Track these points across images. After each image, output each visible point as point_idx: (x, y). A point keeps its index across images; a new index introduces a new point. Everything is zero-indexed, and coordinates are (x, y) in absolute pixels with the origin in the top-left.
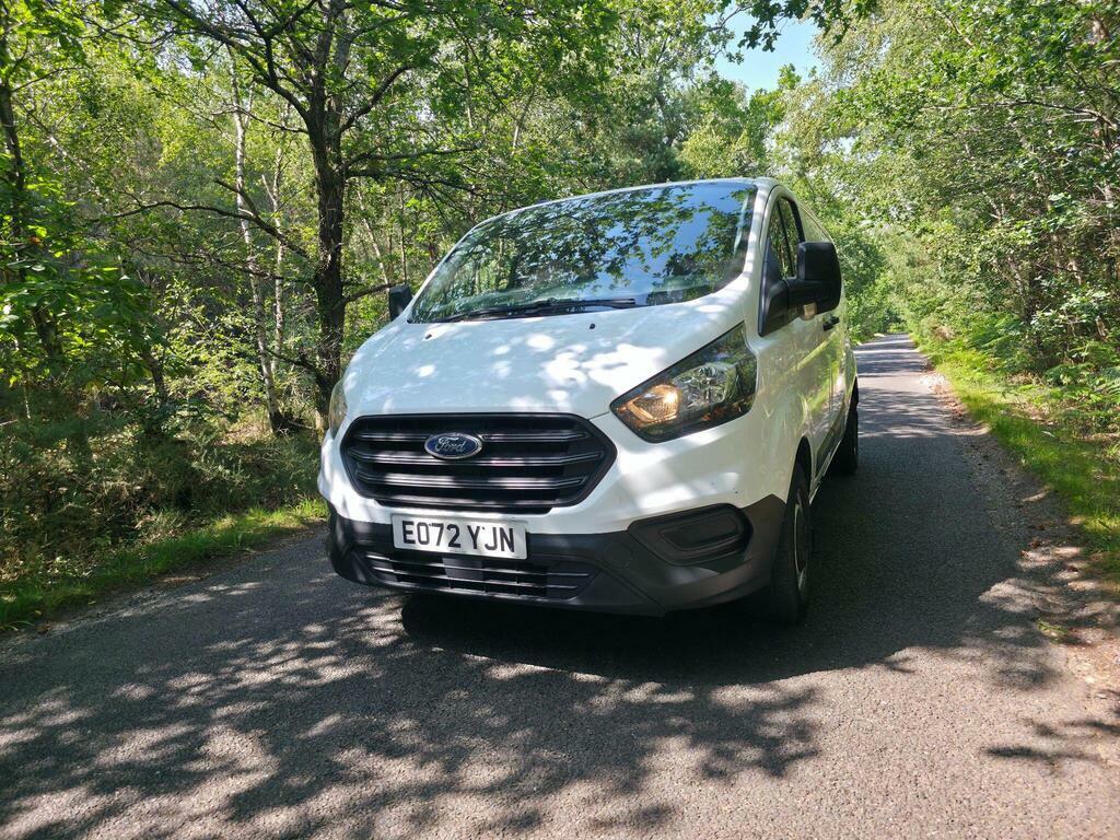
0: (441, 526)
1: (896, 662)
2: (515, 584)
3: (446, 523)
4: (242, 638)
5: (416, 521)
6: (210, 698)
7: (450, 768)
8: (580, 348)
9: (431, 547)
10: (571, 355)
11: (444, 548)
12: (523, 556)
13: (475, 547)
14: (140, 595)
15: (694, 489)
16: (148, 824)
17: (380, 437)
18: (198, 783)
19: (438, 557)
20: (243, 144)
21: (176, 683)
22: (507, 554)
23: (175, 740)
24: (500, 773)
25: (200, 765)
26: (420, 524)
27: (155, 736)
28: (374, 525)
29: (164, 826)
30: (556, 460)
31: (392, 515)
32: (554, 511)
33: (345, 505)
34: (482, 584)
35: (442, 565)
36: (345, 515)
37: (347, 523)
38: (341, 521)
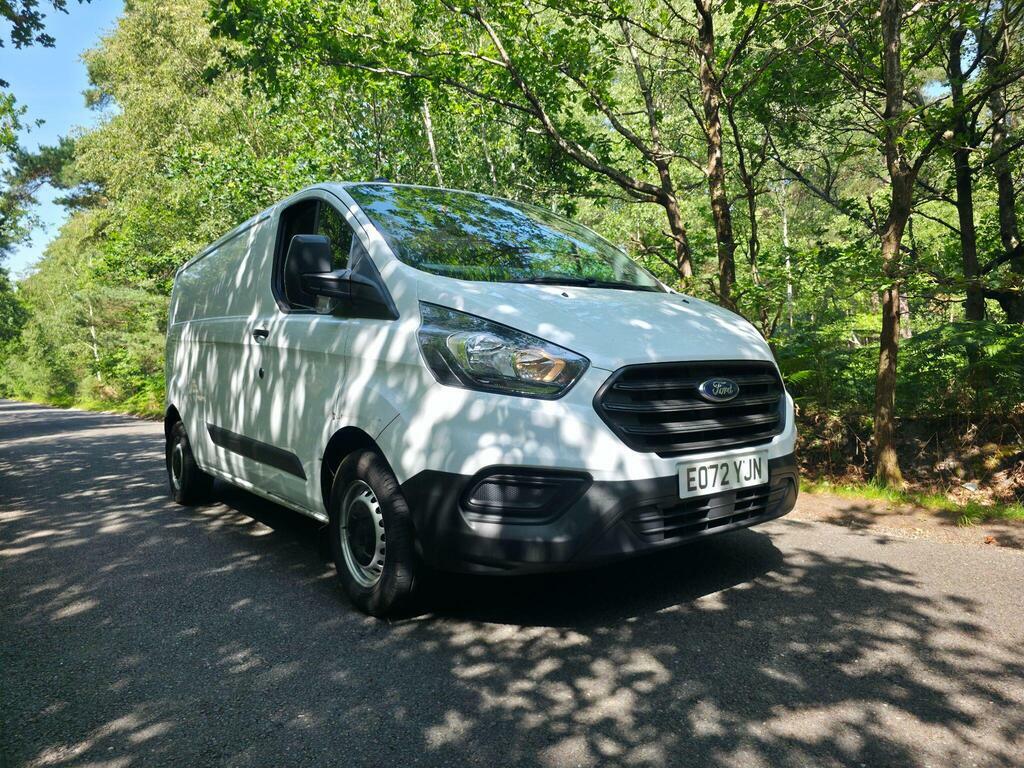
0: (716, 466)
2: (750, 509)
3: (719, 463)
5: (698, 466)
9: (708, 490)
11: (718, 488)
12: (766, 480)
19: (708, 499)
22: (757, 481)
26: (700, 469)
32: (775, 439)
33: (621, 466)
34: (729, 518)
35: (708, 507)
36: (619, 478)
37: (622, 487)
38: (608, 487)
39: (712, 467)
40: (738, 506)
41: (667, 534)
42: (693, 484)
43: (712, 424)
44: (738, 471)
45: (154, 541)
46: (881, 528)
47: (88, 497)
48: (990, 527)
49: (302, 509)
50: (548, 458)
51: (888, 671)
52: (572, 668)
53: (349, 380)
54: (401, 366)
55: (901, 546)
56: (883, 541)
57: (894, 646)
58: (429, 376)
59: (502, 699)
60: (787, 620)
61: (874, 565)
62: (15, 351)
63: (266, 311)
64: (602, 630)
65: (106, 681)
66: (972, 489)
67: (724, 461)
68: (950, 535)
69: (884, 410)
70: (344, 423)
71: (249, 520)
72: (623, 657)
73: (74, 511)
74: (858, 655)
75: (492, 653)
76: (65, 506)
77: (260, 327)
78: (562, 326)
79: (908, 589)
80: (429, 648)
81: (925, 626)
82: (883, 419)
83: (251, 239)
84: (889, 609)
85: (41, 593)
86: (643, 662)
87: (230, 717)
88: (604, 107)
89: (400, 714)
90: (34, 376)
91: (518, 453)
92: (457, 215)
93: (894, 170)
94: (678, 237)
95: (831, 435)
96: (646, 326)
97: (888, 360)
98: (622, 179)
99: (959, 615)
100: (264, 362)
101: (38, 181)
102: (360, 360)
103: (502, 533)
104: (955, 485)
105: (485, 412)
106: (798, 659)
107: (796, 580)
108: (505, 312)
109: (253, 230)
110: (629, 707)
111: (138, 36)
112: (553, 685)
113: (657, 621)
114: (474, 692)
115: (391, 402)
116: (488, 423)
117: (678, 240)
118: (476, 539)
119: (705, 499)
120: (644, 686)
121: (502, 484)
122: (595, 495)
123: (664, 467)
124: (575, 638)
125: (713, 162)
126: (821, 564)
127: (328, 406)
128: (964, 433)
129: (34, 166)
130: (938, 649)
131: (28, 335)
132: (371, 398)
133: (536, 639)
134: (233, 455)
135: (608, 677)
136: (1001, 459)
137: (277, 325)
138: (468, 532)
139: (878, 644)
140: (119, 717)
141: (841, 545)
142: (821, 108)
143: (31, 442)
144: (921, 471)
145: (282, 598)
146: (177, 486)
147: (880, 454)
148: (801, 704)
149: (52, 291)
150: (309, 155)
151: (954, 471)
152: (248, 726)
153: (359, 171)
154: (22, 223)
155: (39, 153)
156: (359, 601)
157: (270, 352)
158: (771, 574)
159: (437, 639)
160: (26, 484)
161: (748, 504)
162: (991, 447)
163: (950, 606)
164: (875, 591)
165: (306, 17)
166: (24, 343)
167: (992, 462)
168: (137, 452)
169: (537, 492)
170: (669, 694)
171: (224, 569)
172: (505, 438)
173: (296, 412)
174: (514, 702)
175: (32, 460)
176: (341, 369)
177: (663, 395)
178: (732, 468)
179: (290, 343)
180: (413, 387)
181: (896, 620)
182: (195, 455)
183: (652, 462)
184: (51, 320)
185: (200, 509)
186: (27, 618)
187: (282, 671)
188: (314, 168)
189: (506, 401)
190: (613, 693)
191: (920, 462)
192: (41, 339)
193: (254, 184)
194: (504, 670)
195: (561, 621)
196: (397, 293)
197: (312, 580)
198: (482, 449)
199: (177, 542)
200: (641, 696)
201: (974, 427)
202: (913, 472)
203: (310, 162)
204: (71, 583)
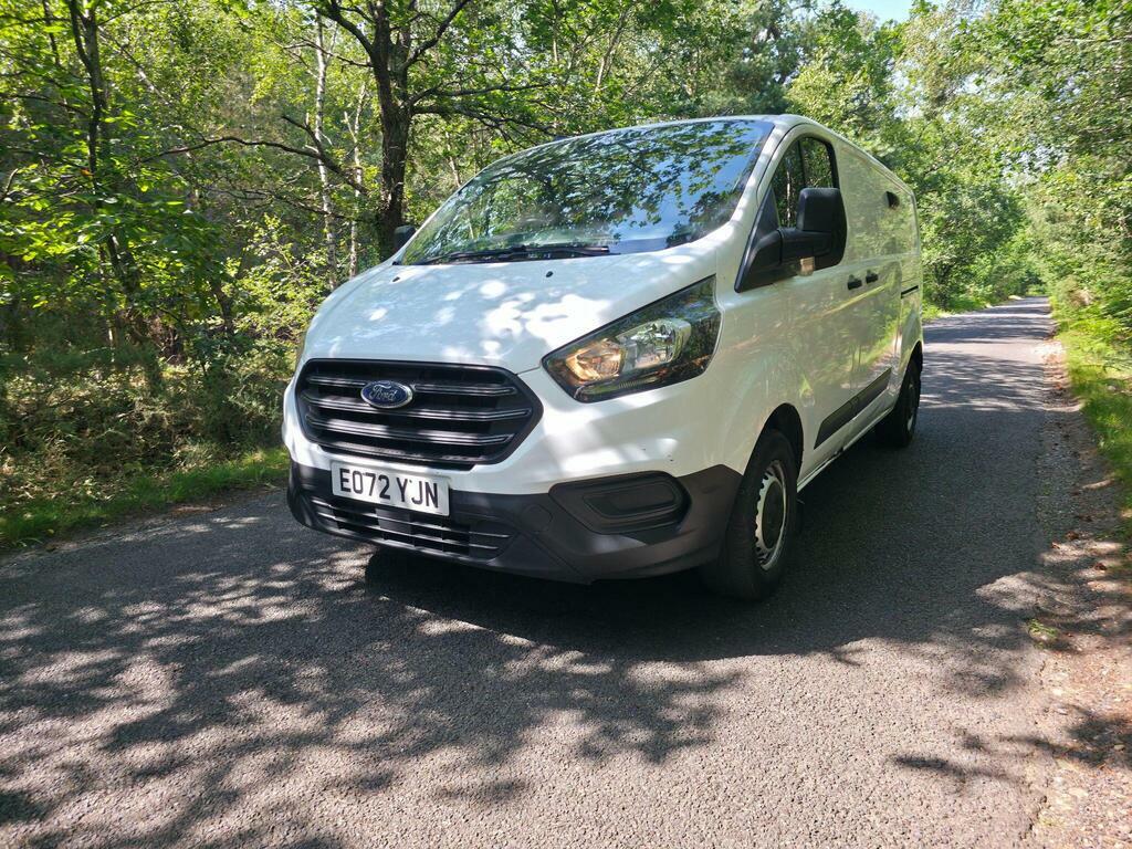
0: (373, 475)
1: (845, 653)
2: (440, 540)
3: (378, 473)
4: (212, 571)
5: (351, 469)
6: (151, 628)
7: (333, 720)
8: (527, 297)
9: (364, 497)
10: (516, 304)
11: (376, 499)
12: (446, 513)
13: (403, 500)
14: (153, 521)
15: (624, 454)
16: (31, 744)
17: (325, 381)
18: (95, 709)
19: (372, 507)
20: (323, 80)
21: (129, 610)
22: (431, 509)
23: (98, 665)
24: (378, 730)
25: (108, 693)
26: (355, 473)
27: (82, 659)
28: (316, 471)
29: (43, 749)
30: (484, 416)
31: (332, 461)
32: (477, 468)
35: (374, 516)
39: (368, 475)
42: (346, 485)
44: (403, 489)
67: (384, 473)
161: (436, 533)
178: (393, 484)
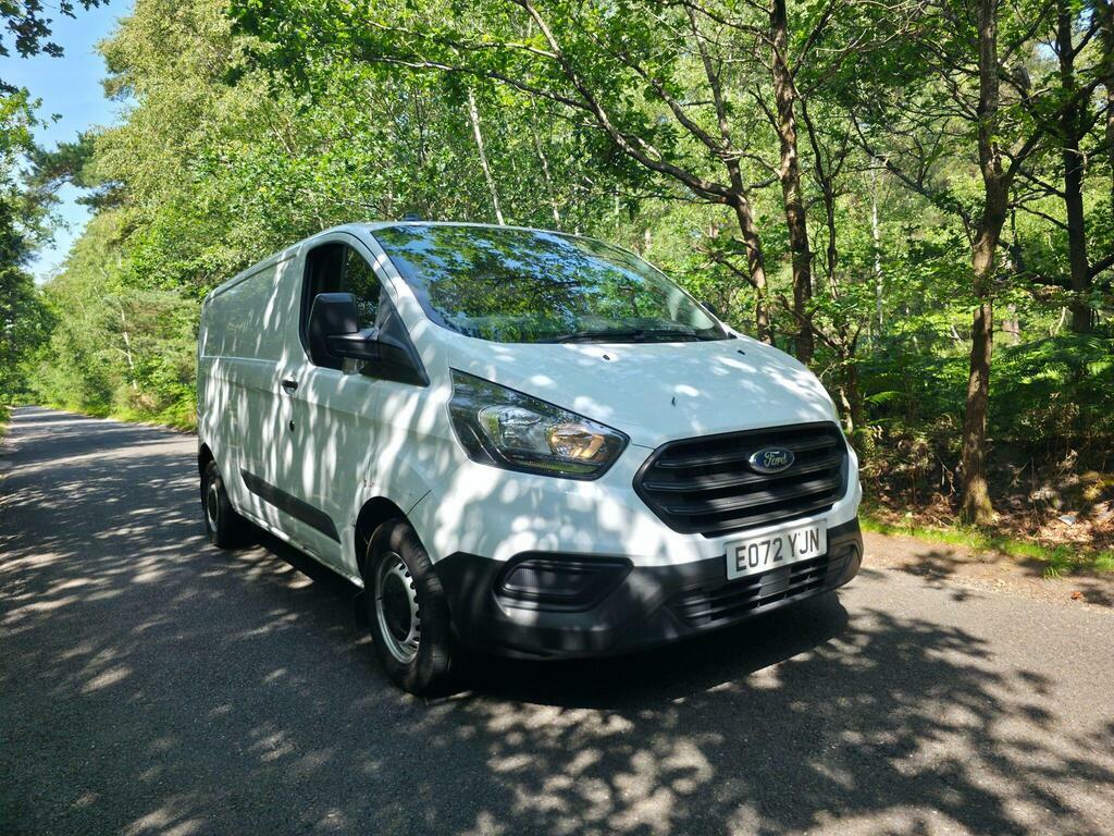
0: (768, 543)
2: (807, 582)
5: (747, 544)
9: (759, 568)
11: (770, 565)
12: (825, 551)
13: (793, 555)
22: (814, 554)
26: (752, 546)
31: (726, 544)
32: (835, 505)
33: (663, 551)
34: (783, 593)
35: (759, 585)
36: (662, 563)
37: (664, 572)
38: (651, 573)
39: (763, 543)
40: (793, 581)
41: (714, 617)
42: (742, 564)
43: (764, 497)
44: (793, 545)
45: (188, 594)
46: (960, 580)
47: (123, 536)
48: (1078, 580)
49: (338, 571)
50: (585, 543)
51: (943, 769)
52: (613, 762)
53: (380, 446)
54: (431, 439)
55: (979, 604)
56: (960, 597)
57: (954, 737)
58: (460, 452)
59: (536, 799)
60: (843, 702)
61: (945, 630)
62: (45, 358)
63: (294, 361)
64: (647, 714)
65: (137, 769)
66: (1069, 523)
67: (777, 536)
68: (1035, 587)
69: (973, 437)
70: (375, 493)
71: (288, 567)
72: (666, 748)
73: (109, 555)
74: (914, 747)
75: (531, 741)
76: (100, 548)
77: (289, 378)
78: (600, 401)
79: (978, 662)
80: (465, 735)
81: (990, 710)
82: (972, 446)
83: (278, 277)
84: (954, 689)
85: (73, 658)
86: (688, 756)
87: (260, 814)
88: (667, 98)
89: (431, 815)
90: (67, 383)
91: (553, 539)
92: (501, 251)
93: (988, 171)
94: (750, 242)
95: (916, 460)
96: (692, 392)
97: (978, 383)
98: (688, 178)
99: (1028, 696)
100: (294, 414)
101: (59, 181)
102: (390, 428)
103: (538, 621)
104: (1051, 517)
105: (520, 492)
106: (850, 750)
107: (859, 650)
108: (540, 384)
109: (280, 267)
110: (666, 811)
111: (156, 24)
112: (590, 783)
113: (706, 703)
114: (508, 790)
115: (423, 477)
116: (521, 506)
117: (750, 247)
118: (511, 625)
119: (756, 578)
120: (684, 785)
121: (538, 570)
122: (636, 582)
123: (710, 547)
124: (619, 724)
125: (787, 164)
126: (888, 628)
127: (360, 470)
128: (1062, 459)
129: (53, 166)
130: (999, 741)
131: (58, 341)
132: (403, 470)
133: (577, 724)
134: (268, 505)
135: (648, 773)
136: (1102, 489)
137: (306, 377)
138: (501, 618)
139: (937, 733)
140: (149, 813)
141: (912, 601)
142: (912, 90)
143: (64, 464)
144: (1014, 501)
145: (318, 668)
146: (214, 528)
147: (968, 483)
148: (847, 810)
149: (81, 294)
150: (344, 155)
151: (1050, 501)
152: (277, 827)
153: (400, 172)
154: (45, 223)
155: (56, 151)
156: (395, 676)
157: (300, 405)
158: (833, 642)
159: (474, 724)
160: (59, 518)
161: (805, 577)
162: (1092, 475)
163: (1020, 685)
164: (943, 665)
165: (334, 11)
166: (54, 348)
167: (1092, 493)
168: (175, 478)
169: (575, 578)
170: (709, 796)
171: (260, 631)
172: (539, 523)
173: (328, 471)
174: (549, 802)
175: (66, 488)
176: (371, 433)
177: (710, 471)
178: (785, 543)
179: (320, 400)
180: (444, 462)
181: (961, 703)
182: (230, 497)
183: (697, 544)
184: (81, 325)
185: (238, 553)
186: (59, 689)
187: (314, 760)
188: (351, 168)
189: (540, 482)
190: (651, 793)
191: (1013, 491)
192: (72, 344)
193: (287, 187)
194: (541, 763)
195: (605, 703)
196: (427, 357)
197: (350, 646)
198: (515, 533)
199: (213, 596)
200: (680, 798)
201: (1074, 453)
202: (1006, 502)
203: (347, 162)
204: (103, 647)
